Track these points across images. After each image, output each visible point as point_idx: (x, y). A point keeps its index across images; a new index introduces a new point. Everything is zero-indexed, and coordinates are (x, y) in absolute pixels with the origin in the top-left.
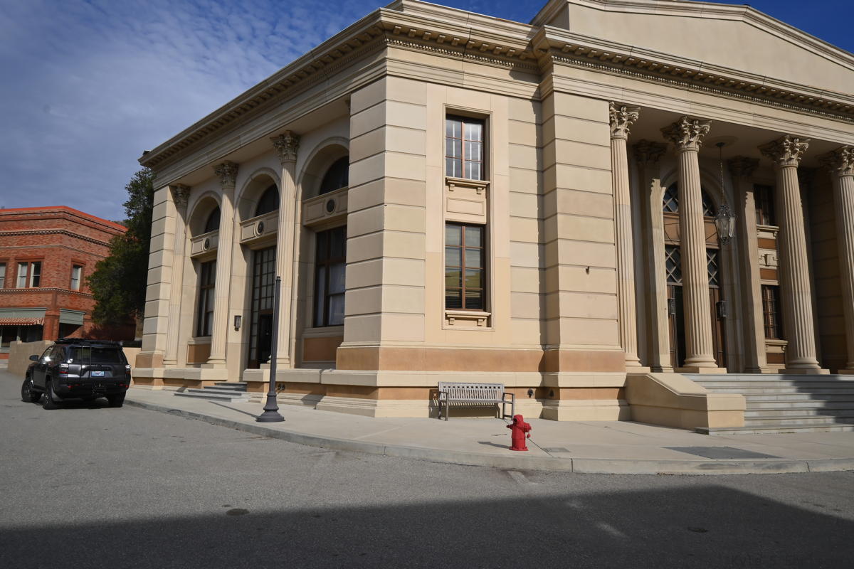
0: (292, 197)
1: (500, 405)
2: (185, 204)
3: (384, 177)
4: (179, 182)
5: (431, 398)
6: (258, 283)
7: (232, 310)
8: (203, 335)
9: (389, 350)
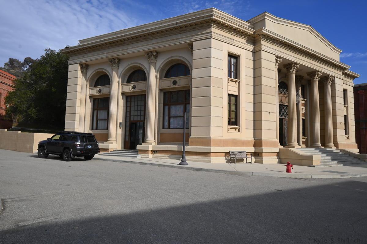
0: (155, 77)
1: (245, 159)
2: (86, 73)
3: (211, 76)
5: (225, 156)
6: (128, 110)
7: (118, 120)
8: (95, 129)
9: (213, 140)
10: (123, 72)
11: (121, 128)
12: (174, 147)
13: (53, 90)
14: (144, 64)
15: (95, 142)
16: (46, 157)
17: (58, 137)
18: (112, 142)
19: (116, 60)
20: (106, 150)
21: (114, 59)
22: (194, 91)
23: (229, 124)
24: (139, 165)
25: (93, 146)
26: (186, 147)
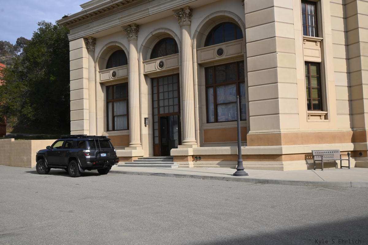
0: (190, 46)
1: (338, 162)
2: (93, 50)
3: (275, 37)
4: (92, 36)
5: (306, 159)
6: (156, 98)
7: (142, 114)
8: (111, 130)
9: (285, 134)
10: (144, 45)
11: (147, 126)
12: (225, 150)
13: (52, 78)
14: (173, 28)
15: (110, 147)
16: (47, 172)
17: (60, 144)
18: (136, 147)
19: (134, 28)
20: (128, 158)
21: (130, 26)
22: (250, 63)
23: (309, 108)
24: (175, 178)
25: (109, 154)
26: (242, 147)
